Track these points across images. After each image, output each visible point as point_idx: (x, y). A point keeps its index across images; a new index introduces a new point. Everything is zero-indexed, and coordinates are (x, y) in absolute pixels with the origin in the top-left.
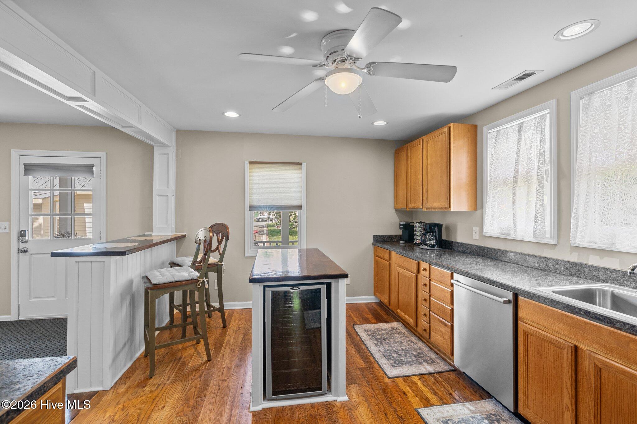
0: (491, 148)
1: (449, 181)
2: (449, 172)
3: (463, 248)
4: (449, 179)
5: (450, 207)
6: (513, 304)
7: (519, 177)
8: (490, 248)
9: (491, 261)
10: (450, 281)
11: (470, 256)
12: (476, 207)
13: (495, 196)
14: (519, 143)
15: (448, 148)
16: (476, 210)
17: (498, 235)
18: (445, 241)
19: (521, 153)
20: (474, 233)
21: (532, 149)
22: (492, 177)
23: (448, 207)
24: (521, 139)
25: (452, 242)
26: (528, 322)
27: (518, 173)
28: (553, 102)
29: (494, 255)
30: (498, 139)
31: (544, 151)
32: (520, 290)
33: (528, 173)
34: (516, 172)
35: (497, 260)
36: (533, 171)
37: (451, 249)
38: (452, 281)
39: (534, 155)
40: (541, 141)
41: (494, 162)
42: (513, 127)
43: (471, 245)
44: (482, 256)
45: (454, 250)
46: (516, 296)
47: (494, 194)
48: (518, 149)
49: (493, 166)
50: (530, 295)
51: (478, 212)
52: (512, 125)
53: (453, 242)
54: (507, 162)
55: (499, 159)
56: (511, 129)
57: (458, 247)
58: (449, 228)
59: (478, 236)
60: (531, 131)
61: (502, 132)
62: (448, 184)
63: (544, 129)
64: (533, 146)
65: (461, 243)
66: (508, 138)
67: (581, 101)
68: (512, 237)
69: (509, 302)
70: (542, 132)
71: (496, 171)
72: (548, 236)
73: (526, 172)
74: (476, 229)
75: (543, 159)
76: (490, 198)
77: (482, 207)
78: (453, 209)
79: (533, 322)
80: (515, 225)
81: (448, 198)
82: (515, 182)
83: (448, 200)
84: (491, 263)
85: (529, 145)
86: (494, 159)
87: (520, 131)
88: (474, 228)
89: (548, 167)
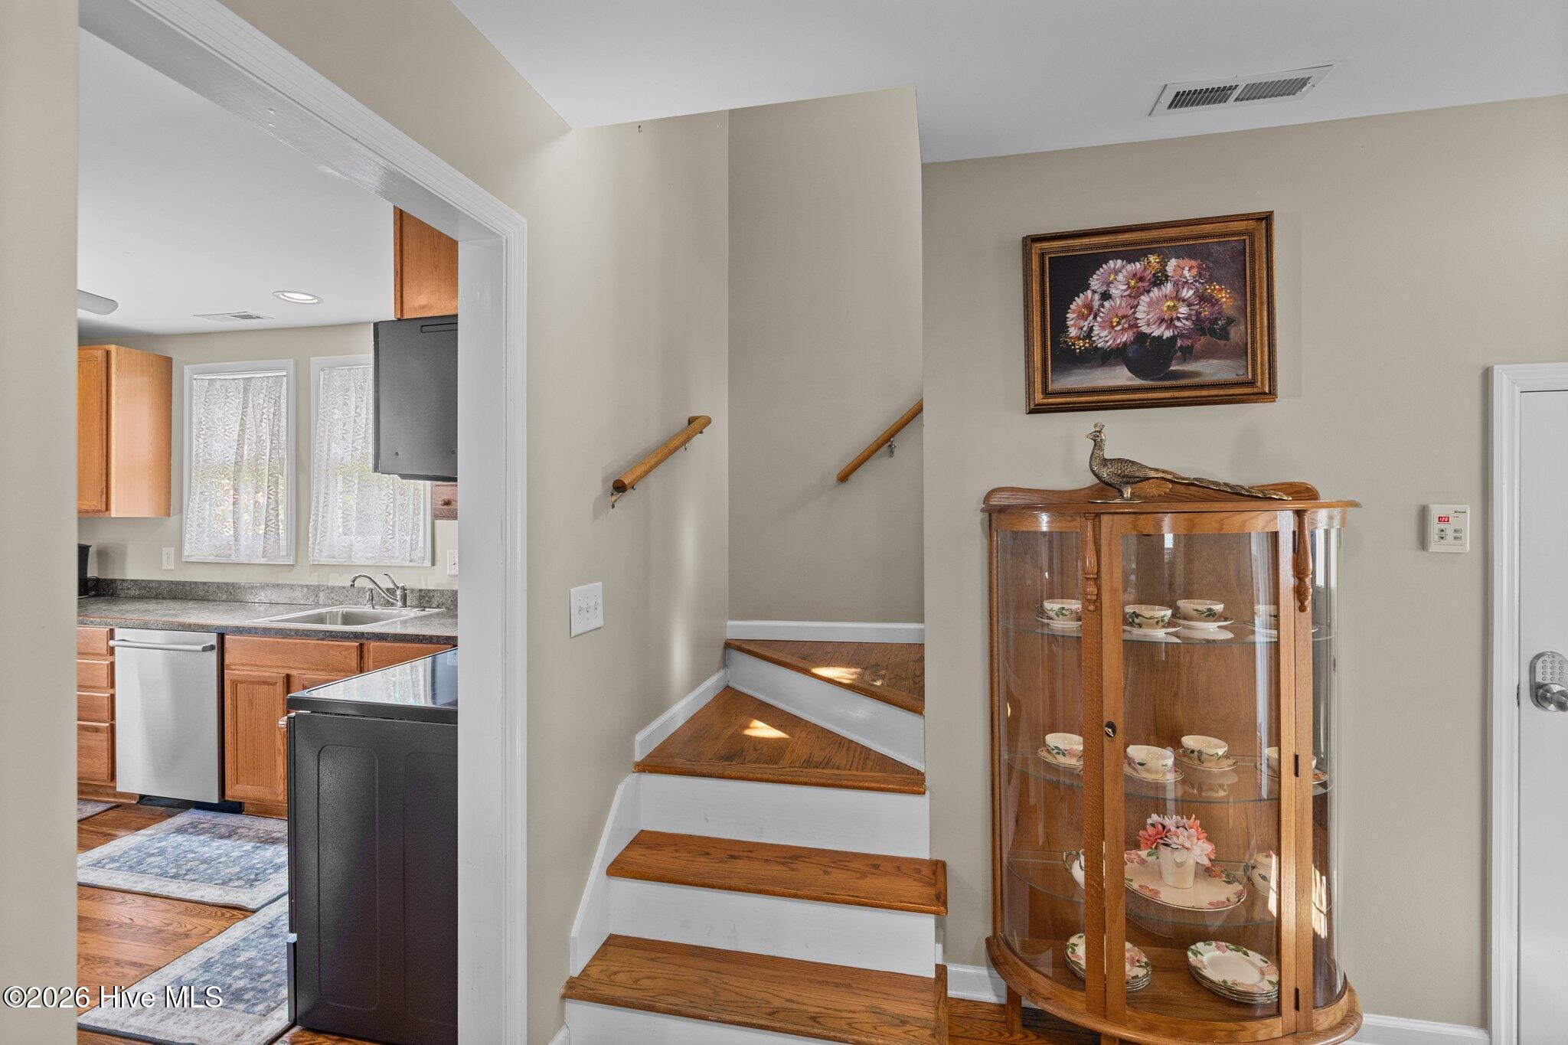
0: (198, 407)
1: (105, 458)
2: (105, 441)
3: (140, 589)
4: (105, 454)
5: (108, 508)
6: (218, 651)
7: (245, 462)
8: (196, 583)
9: (194, 604)
10: (107, 643)
11: (154, 601)
12: (169, 509)
13: (204, 492)
14: (245, 410)
15: (104, 392)
16: (169, 516)
17: (211, 559)
18: (98, 581)
19: (248, 427)
20: (164, 558)
21: (263, 424)
22: (201, 459)
23: (104, 509)
24: (248, 405)
25: (113, 581)
26: (238, 667)
27: (242, 457)
28: (290, 363)
29: (202, 593)
30: (212, 395)
31: (278, 430)
32: (226, 627)
33: (257, 460)
34: (239, 455)
35: (208, 600)
36: (264, 457)
37: (112, 595)
38: (112, 643)
39: (266, 434)
40: (274, 414)
41: (203, 432)
42: (236, 381)
43: (159, 582)
44: (181, 598)
45: (118, 596)
46: (221, 637)
47: (203, 488)
48: (242, 419)
49: (201, 441)
50: (239, 631)
51: (174, 519)
52: (236, 377)
53: (115, 580)
54: (226, 437)
55: (212, 429)
56: (233, 384)
57: (129, 589)
58: (107, 553)
59: (173, 563)
60: (262, 396)
61: (218, 384)
62: (104, 464)
63: (279, 397)
64: (264, 420)
65: (135, 581)
66: (228, 397)
67: (322, 373)
68: (234, 559)
69: (212, 648)
70: (277, 402)
71: (205, 449)
72: (283, 553)
73: (254, 457)
74: (169, 552)
75: (276, 442)
76: (195, 494)
77: (181, 511)
78: (114, 514)
79: (243, 665)
80: (236, 540)
81: (102, 492)
82: (238, 471)
83: (104, 496)
84: (196, 605)
85: (258, 416)
86: (204, 427)
87: (246, 390)
88: (165, 550)
89: (284, 453)
